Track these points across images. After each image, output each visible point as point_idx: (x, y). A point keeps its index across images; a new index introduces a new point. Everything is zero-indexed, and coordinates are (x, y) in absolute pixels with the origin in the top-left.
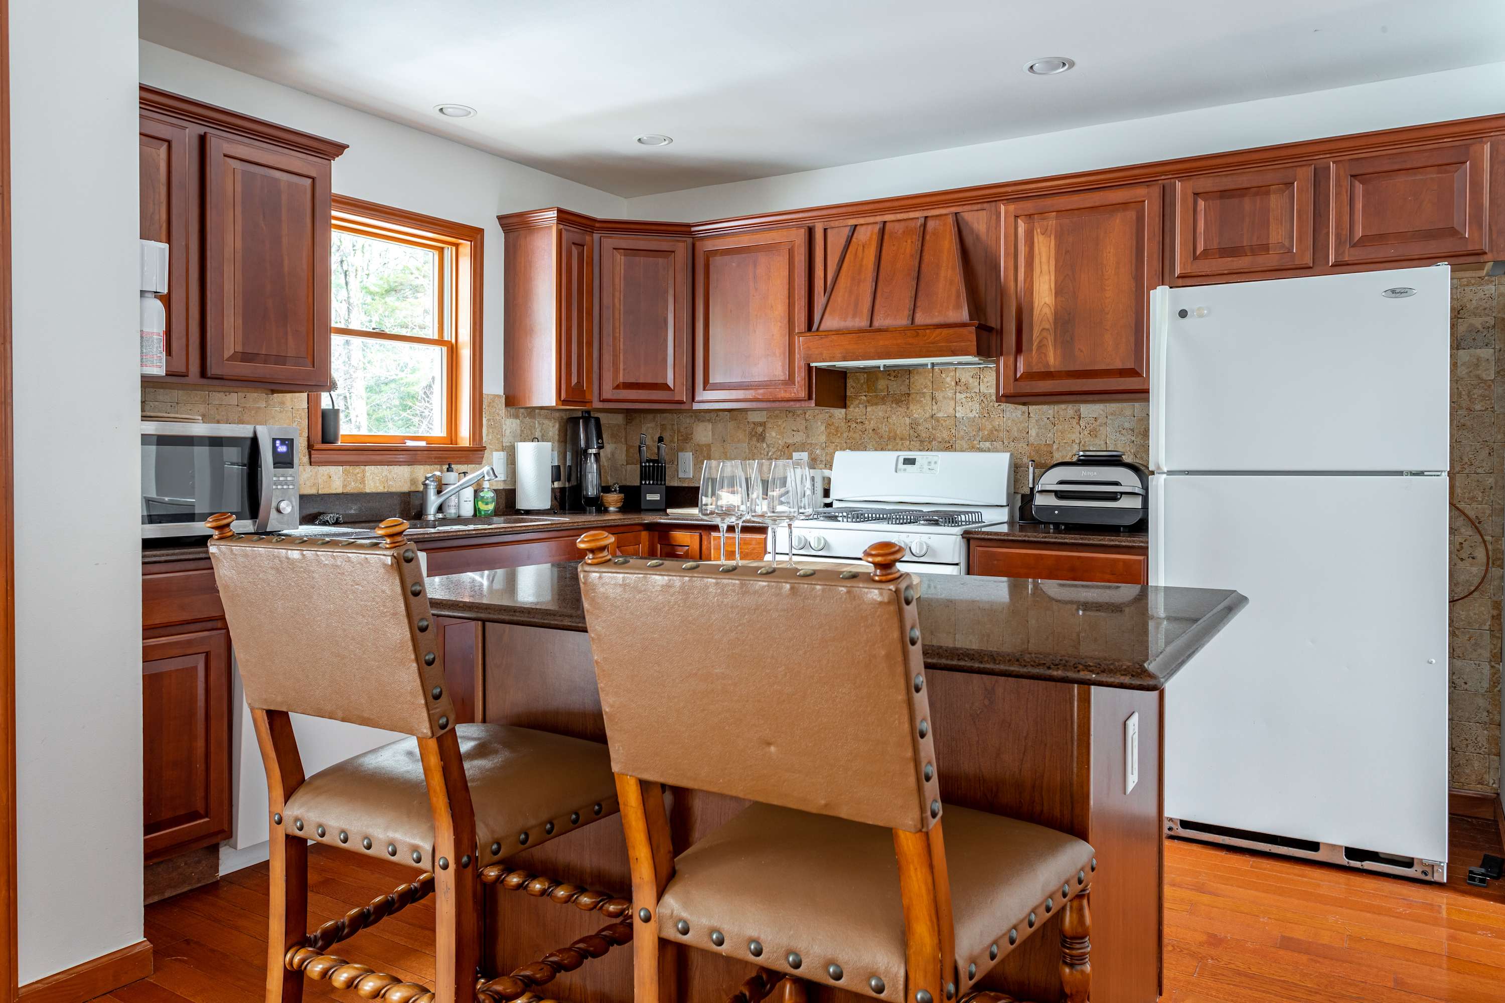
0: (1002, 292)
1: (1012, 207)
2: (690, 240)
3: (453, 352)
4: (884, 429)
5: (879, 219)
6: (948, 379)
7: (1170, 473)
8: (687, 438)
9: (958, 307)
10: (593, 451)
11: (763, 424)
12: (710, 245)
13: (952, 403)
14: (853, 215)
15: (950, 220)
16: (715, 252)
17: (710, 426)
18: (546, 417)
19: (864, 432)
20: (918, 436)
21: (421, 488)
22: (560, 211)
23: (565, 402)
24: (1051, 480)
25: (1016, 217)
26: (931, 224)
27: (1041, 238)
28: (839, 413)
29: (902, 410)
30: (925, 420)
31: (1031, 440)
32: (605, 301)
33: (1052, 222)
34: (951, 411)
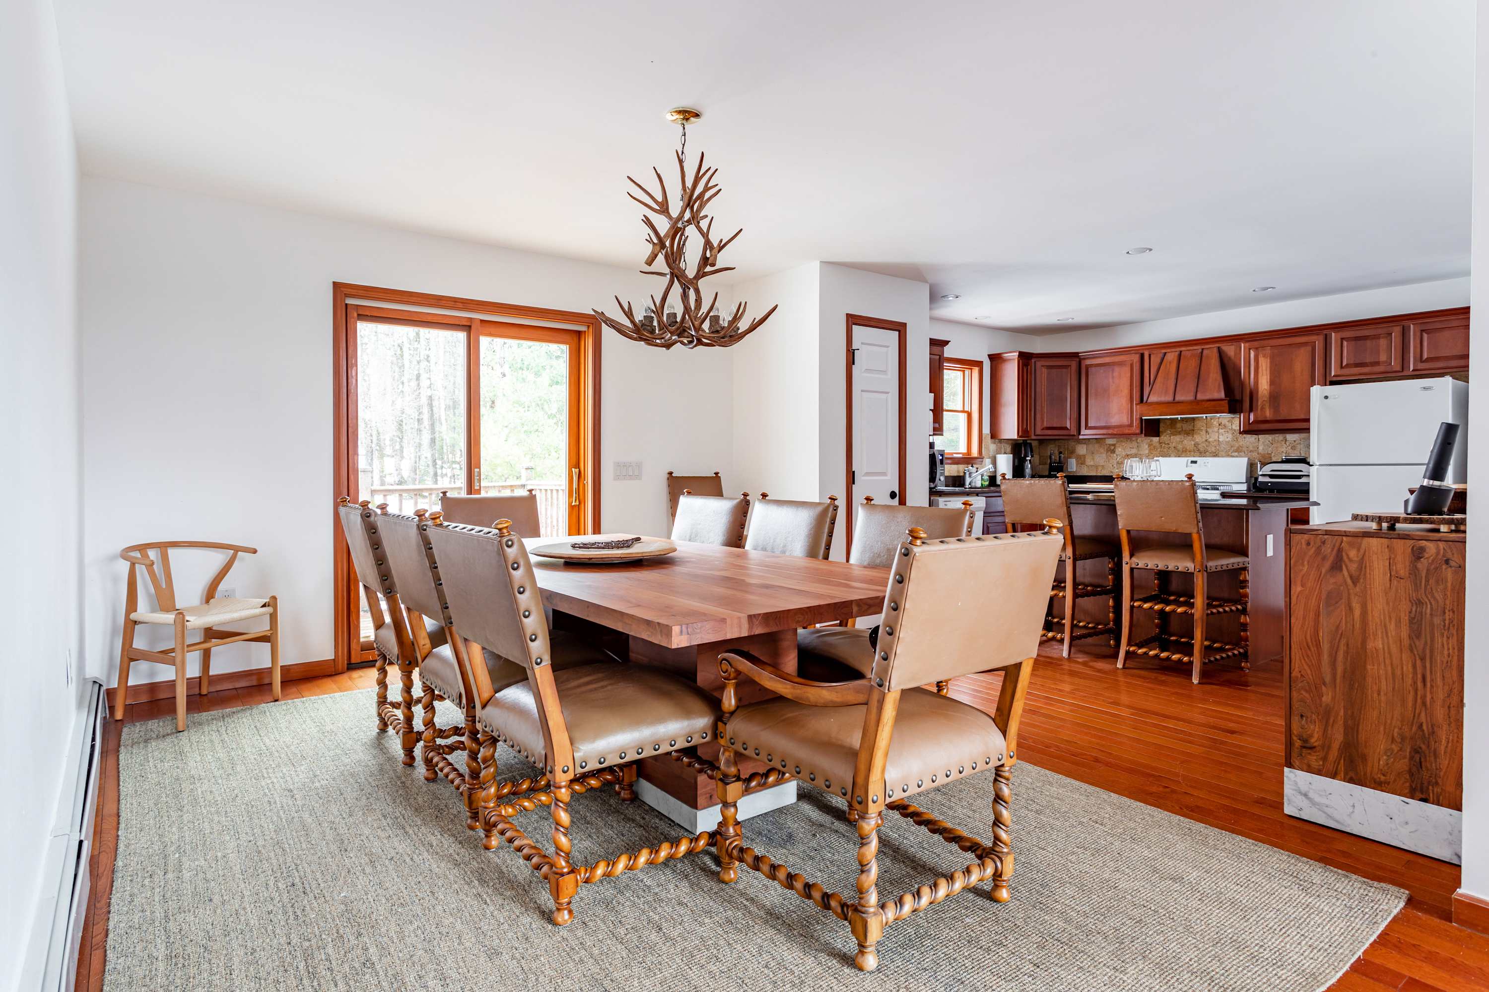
0: (1242, 384)
1: (1247, 344)
2: (1078, 360)
3: (969, 415)
4: (1180, 447)
5: (1179, 349)
6: (1215, 423)
7: (1320, 465)
8: (1072, 452)
9: (1219, 391)
10: (1028, 458)
11: (1114, 445)
12: (1088, 362)
13: (1217, 434)
14: (1164, 348)
15: (1215, 350)
16: (1091, 365)
17: (1085, 446)
18: (1006, 443)
19: (1169, 448)
20: (1199, 450)
21: (962, 474)
22: (1020, 353)
23: (1021, 437)
24: (1267, 469)
25: (1250, 349)
26: (1205, 352)
27: (1262, 359)
28: (1156, 439)
29: (1190, 438)
30: (1202, 442)
31: (1260, 451)
32: (1038, 390)
33: (1268, 351)
34: (1216, 438)
